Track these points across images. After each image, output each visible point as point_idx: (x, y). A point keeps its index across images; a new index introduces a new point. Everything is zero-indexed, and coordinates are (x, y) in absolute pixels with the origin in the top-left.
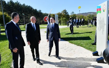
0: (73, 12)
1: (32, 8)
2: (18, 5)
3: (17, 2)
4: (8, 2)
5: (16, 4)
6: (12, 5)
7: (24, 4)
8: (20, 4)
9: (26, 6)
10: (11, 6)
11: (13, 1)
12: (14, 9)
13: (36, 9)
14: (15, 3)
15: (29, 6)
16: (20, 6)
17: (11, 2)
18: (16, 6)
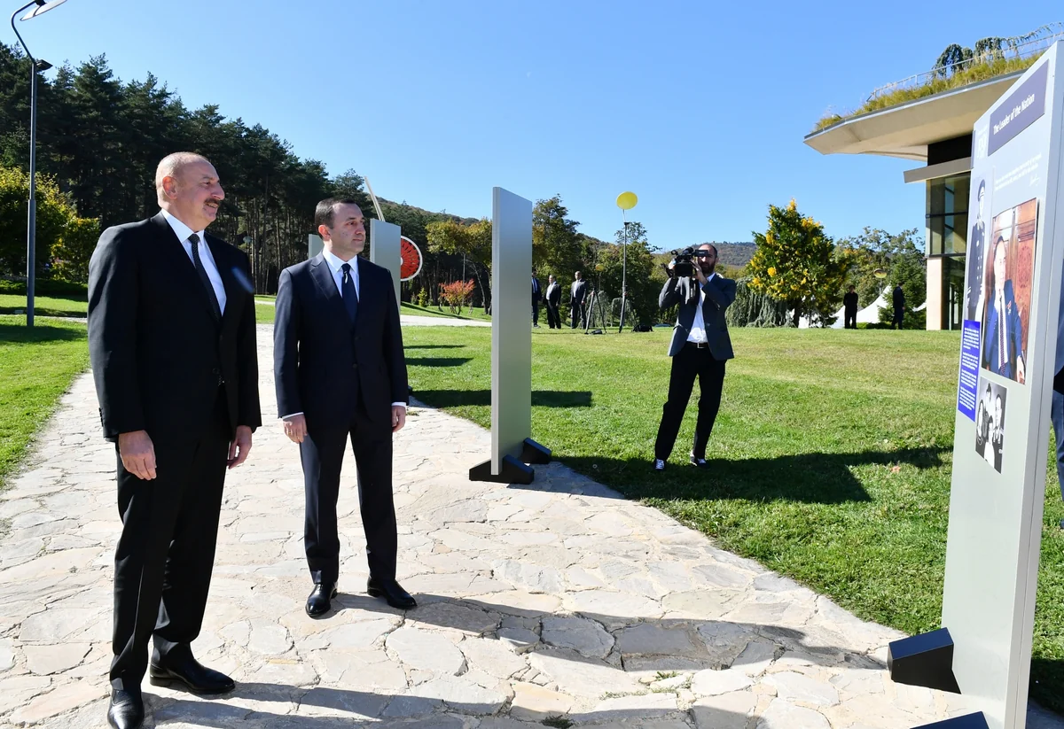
0: (635, 228)
1: (283, 151)
3: (152, 82)
4: (64, 74)
5: (132, 102)
6: (101, 105)
7: (211, 110)
8: (178, 104)
9: (230, 126)
10: (85, 109)
11: (109, 74)
12: (114, 138)
13: (317, 167)
14: (132, 88)
15: (258, 127)
16: (169, 120)
17: (95, 78)
18: (131, 116)
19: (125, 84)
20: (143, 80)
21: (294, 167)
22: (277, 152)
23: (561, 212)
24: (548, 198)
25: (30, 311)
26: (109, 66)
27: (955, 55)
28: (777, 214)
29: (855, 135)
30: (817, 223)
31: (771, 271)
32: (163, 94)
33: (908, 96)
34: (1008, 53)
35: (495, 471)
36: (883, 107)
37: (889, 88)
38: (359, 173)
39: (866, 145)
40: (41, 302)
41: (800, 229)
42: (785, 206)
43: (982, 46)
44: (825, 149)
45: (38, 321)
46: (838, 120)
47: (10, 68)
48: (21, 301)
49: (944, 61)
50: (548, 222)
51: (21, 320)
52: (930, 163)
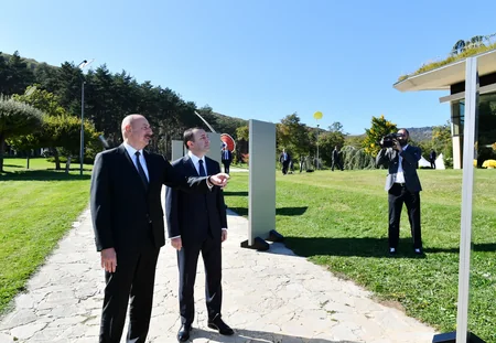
0: (338, 125)
1: (177, 98)
2: (126, 84)
3: (124, 73)
4: (90, 72)
5: (117, 82)
6: (105, 84)
7: (148, 83)
8: (135, 81)
9: (155, 89)
10: (99, 86)
11: (107, 71)
12: (110, 97)
13: (192, 104)
14: (116, 76)
15: (167, 88)
16: (130, 89)
17: (102, 74)
18: (116, 88)
19: (113, 75)
20: (121, 73)
21: (183, 105)
22: (175, 99)
23: (297, 120)
24: (291, 114)
25: (81, 170)
26: (108, 68)
27: (461, 44)
28: (375, 120)
29: (414, 84)
30: (393, 123)
31: (372, 145)
32: (129, 78)
33: (436, 65)
34: (485, 42)
35: (250, 244)
36: (424, 71)
37: (429, 62)
38: (210, 106)
39: (419, 87)
40: (85, 166)
41: (385, 126)
42: (379, 117)
43: (473, 40)
44: (402, 90)
45: (84, 173)
46: (406, 77)
47: (71, 72)
48: (78, 166)
49: (456, 48)
50: (291, 124)
51: (78, 172)
52: (452, 93)
